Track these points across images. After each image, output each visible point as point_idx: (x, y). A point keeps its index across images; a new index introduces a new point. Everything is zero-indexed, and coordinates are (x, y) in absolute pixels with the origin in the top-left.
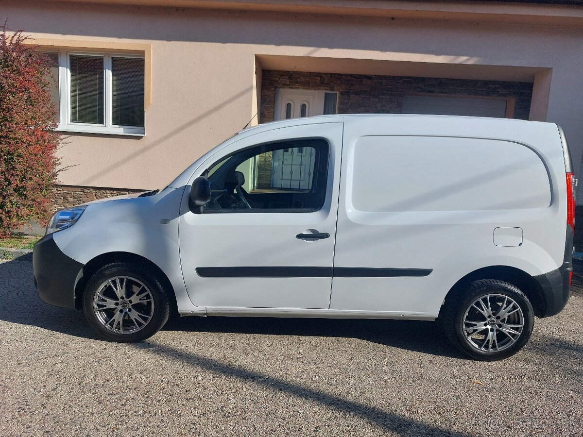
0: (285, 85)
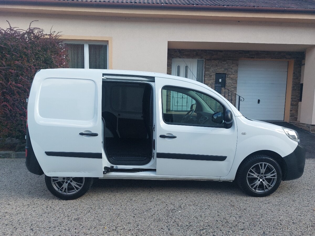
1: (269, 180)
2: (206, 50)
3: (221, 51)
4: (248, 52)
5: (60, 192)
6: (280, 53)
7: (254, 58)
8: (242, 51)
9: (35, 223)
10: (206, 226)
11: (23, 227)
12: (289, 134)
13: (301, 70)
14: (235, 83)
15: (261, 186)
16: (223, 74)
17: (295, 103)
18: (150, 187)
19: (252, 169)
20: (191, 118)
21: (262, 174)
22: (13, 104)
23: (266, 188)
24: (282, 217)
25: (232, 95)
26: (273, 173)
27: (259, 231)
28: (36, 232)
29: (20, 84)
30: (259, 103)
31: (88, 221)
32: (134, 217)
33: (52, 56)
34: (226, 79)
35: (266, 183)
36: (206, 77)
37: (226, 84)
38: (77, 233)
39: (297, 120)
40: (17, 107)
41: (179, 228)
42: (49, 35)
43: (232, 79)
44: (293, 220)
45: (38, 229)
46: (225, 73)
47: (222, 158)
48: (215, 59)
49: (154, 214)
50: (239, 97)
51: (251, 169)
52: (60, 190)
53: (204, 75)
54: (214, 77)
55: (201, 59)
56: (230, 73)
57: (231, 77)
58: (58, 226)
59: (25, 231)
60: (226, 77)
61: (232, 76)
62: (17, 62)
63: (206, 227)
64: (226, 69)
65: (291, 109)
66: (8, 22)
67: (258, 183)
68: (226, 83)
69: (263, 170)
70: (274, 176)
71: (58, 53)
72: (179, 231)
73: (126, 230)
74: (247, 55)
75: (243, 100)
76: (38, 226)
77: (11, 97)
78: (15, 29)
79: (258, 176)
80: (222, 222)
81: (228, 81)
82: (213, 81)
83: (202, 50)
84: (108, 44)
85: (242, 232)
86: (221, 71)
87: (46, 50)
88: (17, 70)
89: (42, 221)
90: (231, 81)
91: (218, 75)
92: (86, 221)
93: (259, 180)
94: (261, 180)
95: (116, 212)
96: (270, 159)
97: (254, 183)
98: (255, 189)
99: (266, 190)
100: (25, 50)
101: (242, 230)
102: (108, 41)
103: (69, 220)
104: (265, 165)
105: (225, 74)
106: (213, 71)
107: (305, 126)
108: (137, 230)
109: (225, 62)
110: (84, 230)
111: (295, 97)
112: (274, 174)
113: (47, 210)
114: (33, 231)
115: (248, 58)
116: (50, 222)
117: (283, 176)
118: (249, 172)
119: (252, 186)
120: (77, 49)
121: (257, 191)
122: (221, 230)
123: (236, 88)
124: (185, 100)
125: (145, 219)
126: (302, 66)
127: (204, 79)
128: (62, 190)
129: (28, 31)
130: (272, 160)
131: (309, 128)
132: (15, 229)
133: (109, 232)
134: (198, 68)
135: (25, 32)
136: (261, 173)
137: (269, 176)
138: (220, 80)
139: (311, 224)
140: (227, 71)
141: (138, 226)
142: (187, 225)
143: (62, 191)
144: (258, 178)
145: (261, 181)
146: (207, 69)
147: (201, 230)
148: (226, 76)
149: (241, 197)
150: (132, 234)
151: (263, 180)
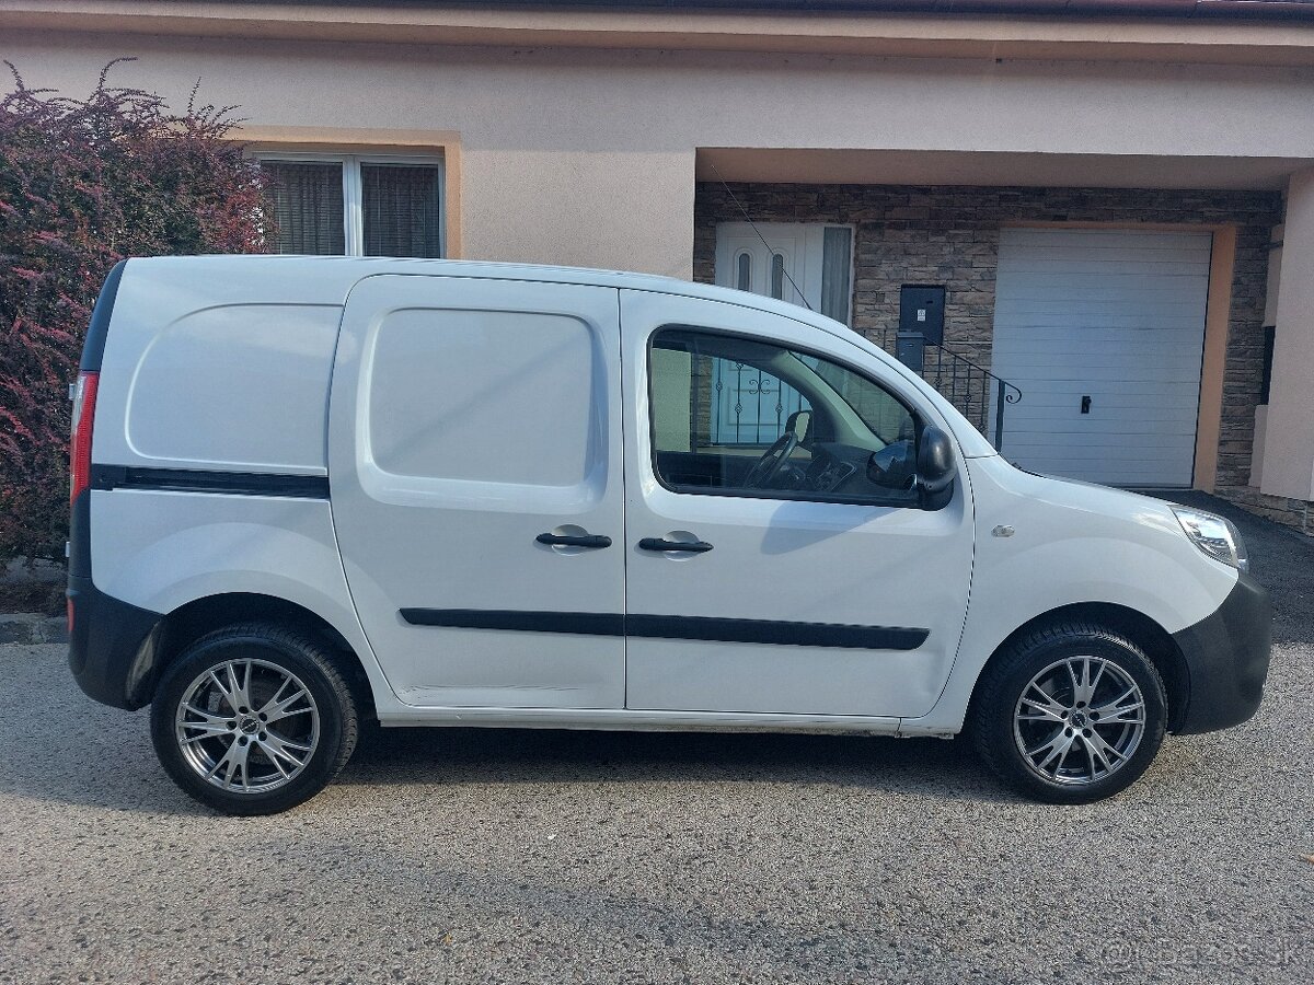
0: (736, 215)
1: (1111, 733)
2: (861, 187)
3: (925, 190)
4: (1041, 192)
5: (214, 780)
6: (1175, 195)
7: (1063, 218)
8: (1013, 188)
9: (98, 914)
10: (831, 927)
11: (46, 927)
12: (1199, 535)
13: (1265, 271)
14: (986, 325)
15: (1077, 759)
16: (933, 286)
17: (1239, 410)
18: (605, 763)
19: (1039, 682)
20: (785, 468)
21: (1081, 705)
22: (37, 417)
23: (1100, 767)
24: (1161, 890)
25: (969, 378)
26: (1131, 700)
27: (1060, 949)
28: (98, 951)
29: (61, 329)
30: (1087, 412)
31: (327, 903)
32: (524, 887)
33: (198, 211)
34: (947, 311)
35: (1097, 745)
36: (860, 301)
37: (946, 332)
38: (274, 956)
39: (1246, 484)
40: (53, 428)
41: (713, 933)
42: (183, 120)
43: (971, 309)
44: (1208, 903)
45: (108, 937)
46: (941, 283)
47: (909, 639)
48: (898, 226)
49: (611, 876)
50: (1002, 385)
51: (1032, 683)
52: (217, 774)
53: (851, 292)
54: (893, 300)
55: (841, 226)
56: (963, 283)
57: (966, 300)
58: (194, 926)
59: (50, 948)
60: (947, 301)
61: (970, 296)
62: (46, 237)
63: (830, 932)
64: (944, 268)
65: (1223, 434)
66: (12, 67)
67: (1062, 744)
68: (946, 326)
69: (1084, 690)
70: (1133, 715)
71: (222, 199)
72: (711, 947)
73: (486, 944)
74: (1035, 205)
75: (1016, 396)
76: (108, 927)
77: (25, 383)
78: (42, 98)
79: (1064, 715)
80: (899, 908)
81: (955, 318)
82: (889, 319)
83: (844, 188)
84: (443, 160)
85: (985, 951)
86: (924, 274)
87: (170, 185)
88: (49, 270)
89: (130, 906)
90: (968, 320)
91: (912, 294)
92: (316, 905)
93: (1069, 733)
94: (1077, 732)
95: (451, 869)
96: (1117, 640)
97: (1047, 746)
98: (1051, 769)
99: (1098, 776)
100: (81, 185)
101: (986, 942)
102: (441, 150)
103: (245, 900)
104: (1094, 667)
105: (943, 287)
106: (890, 275)
107: (1283, 505)
108: (532, 941)
109: (944, 239)
110: (305, 943)
111: (1242, 384)
112: (1133, 707)
113: (156, 858)
114: (84, 946)
115: (1043, 217)
116: (161, 908)
117: (1173, 712)
118: (1023, 699)
119: (1038, 759)
120: (315, 185)
121: (1059, 778)
122: (893, 945)
123: (990, 347)
124: (769, 401)
125: (570, 897)
126: (1272, 254)
127: (854, 311)
128: (222, 771)
129: (93, 102)
130: (1124, 643)
131: (1300, 515)
132: (11, 939)
133: (410, 950)
134: (828, 263)
135: (79, 107)
136: (1077, 700)
137: (1111, 713)
138: (921, 315)
139: (1289, 919)
140: (948, 275)
141: (537, 924)
142: (747, 924)
143: (222, 777)
144: (1062, 725)
145: (1077, 738)
146: (865, 269)
147: (807, 943)
148: (945, 295)
149: (991, 806)
150: (509, 960)
151: (1087, 733)
